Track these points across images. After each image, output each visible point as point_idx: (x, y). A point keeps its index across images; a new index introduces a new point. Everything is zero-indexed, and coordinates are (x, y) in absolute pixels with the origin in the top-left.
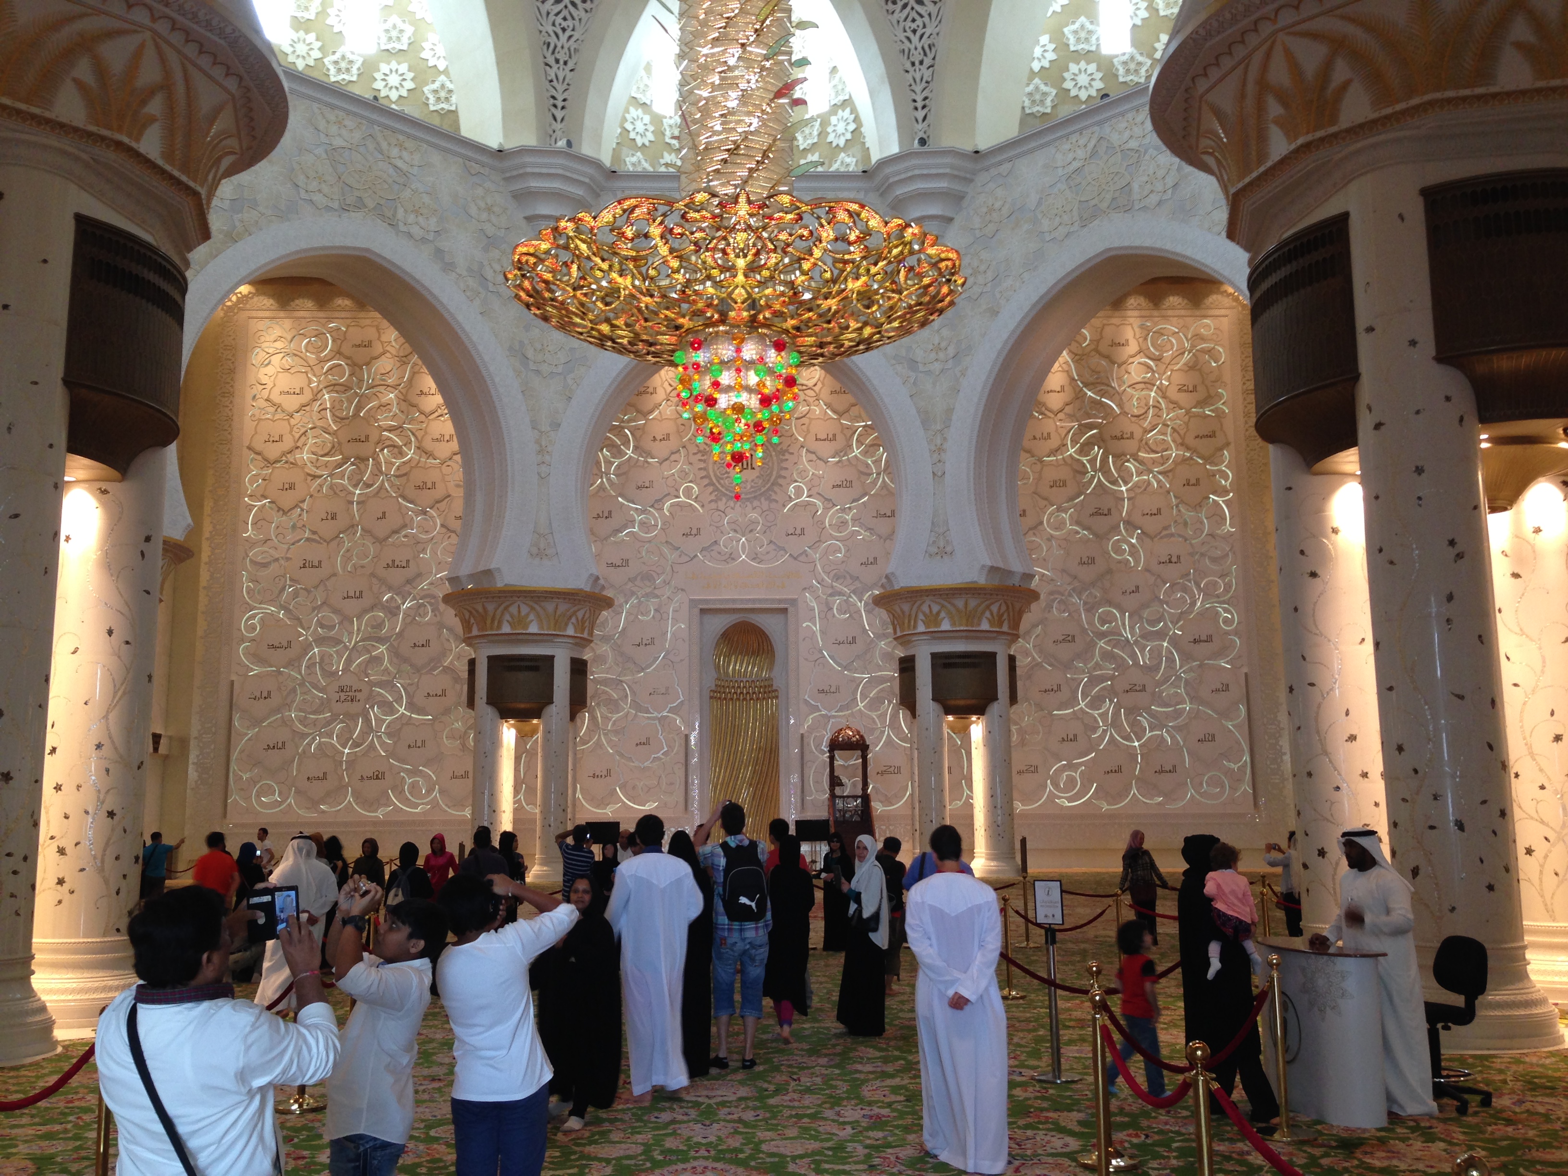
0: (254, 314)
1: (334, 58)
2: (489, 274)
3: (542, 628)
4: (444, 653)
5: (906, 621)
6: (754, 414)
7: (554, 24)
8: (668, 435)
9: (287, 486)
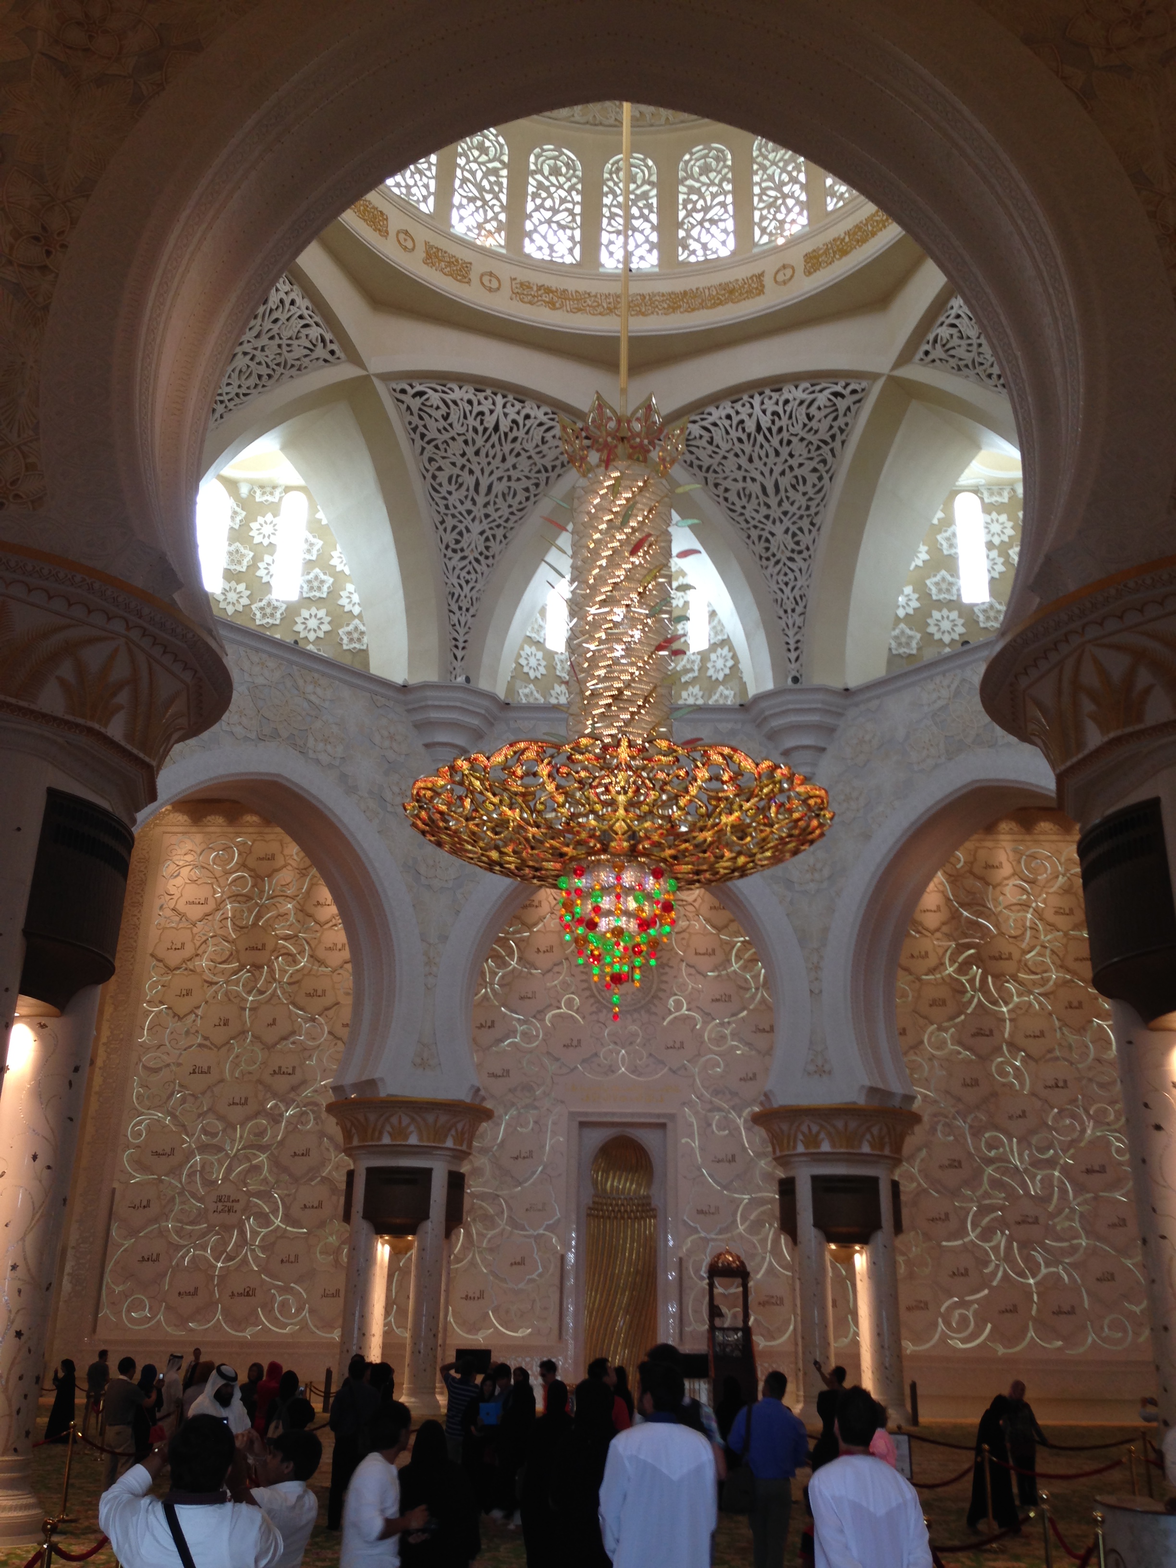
0: (169, 829)
1: (262, 604)
2: (388, 796)
3: (421, 1139)
4: (323, 1163)
5: (785, 1141)
6: (632, 937)
7: (459, 577)
8: (552, 947)
9: (184, 992)
